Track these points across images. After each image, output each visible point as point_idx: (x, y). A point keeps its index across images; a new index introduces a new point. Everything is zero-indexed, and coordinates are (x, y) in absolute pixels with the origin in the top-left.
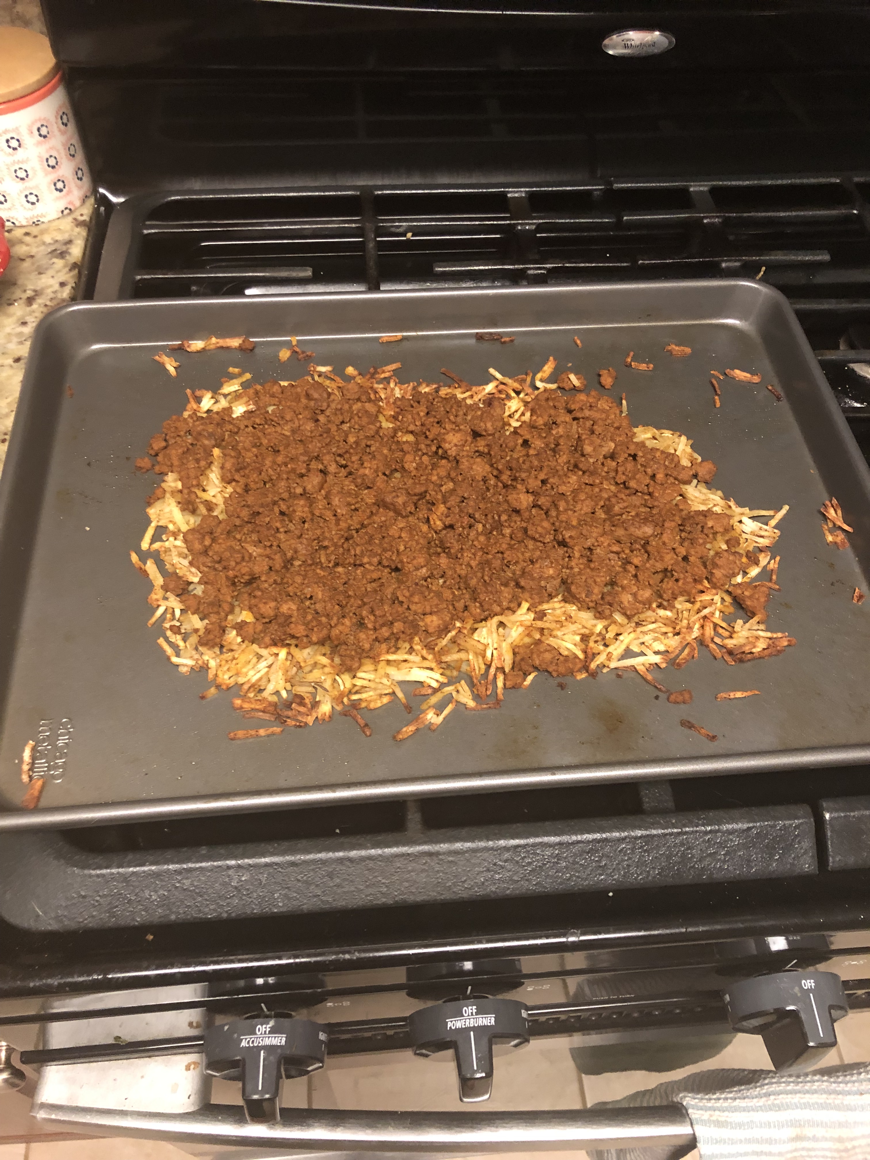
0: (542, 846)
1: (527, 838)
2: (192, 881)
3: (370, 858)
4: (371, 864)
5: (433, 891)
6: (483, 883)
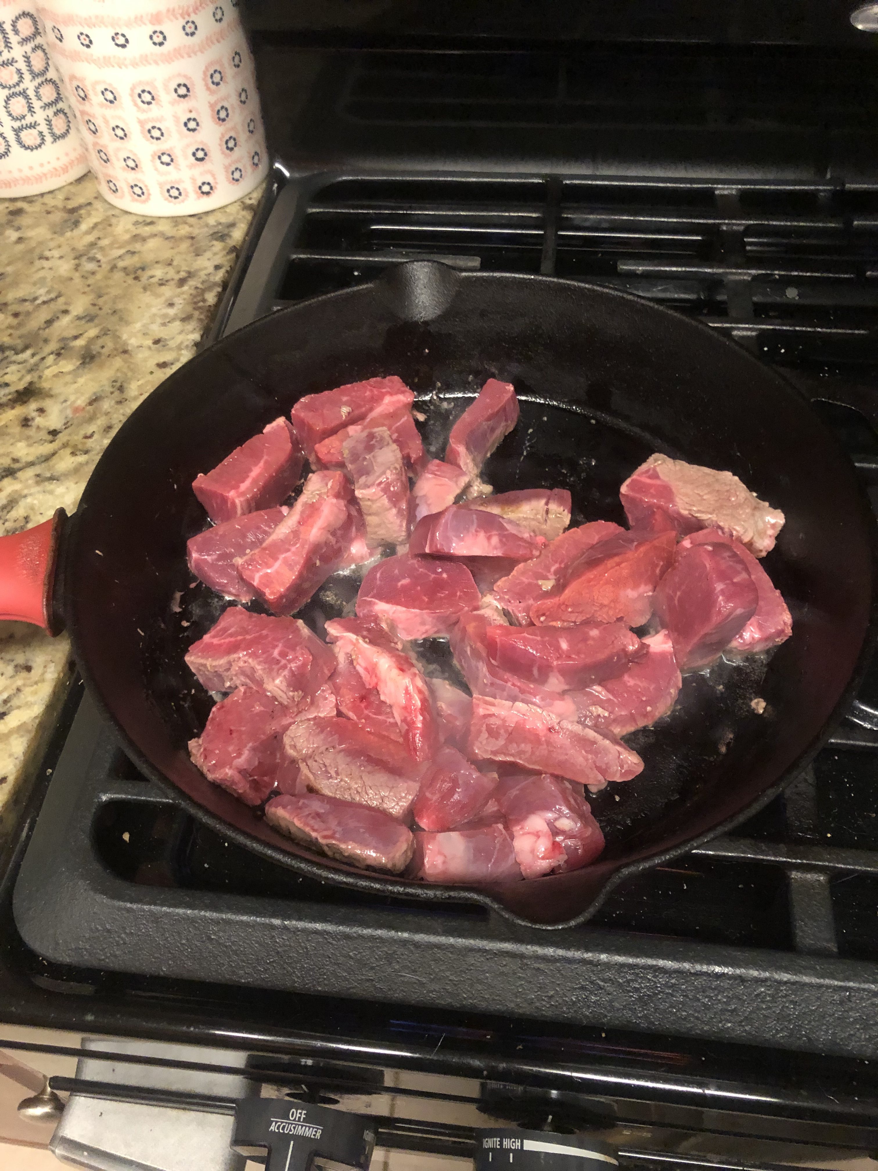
0: (656, 970)
1: (638, 957)
3: (439, 946)
4: (439, 954)
5: (511, 1001)
6: (574, 1003)
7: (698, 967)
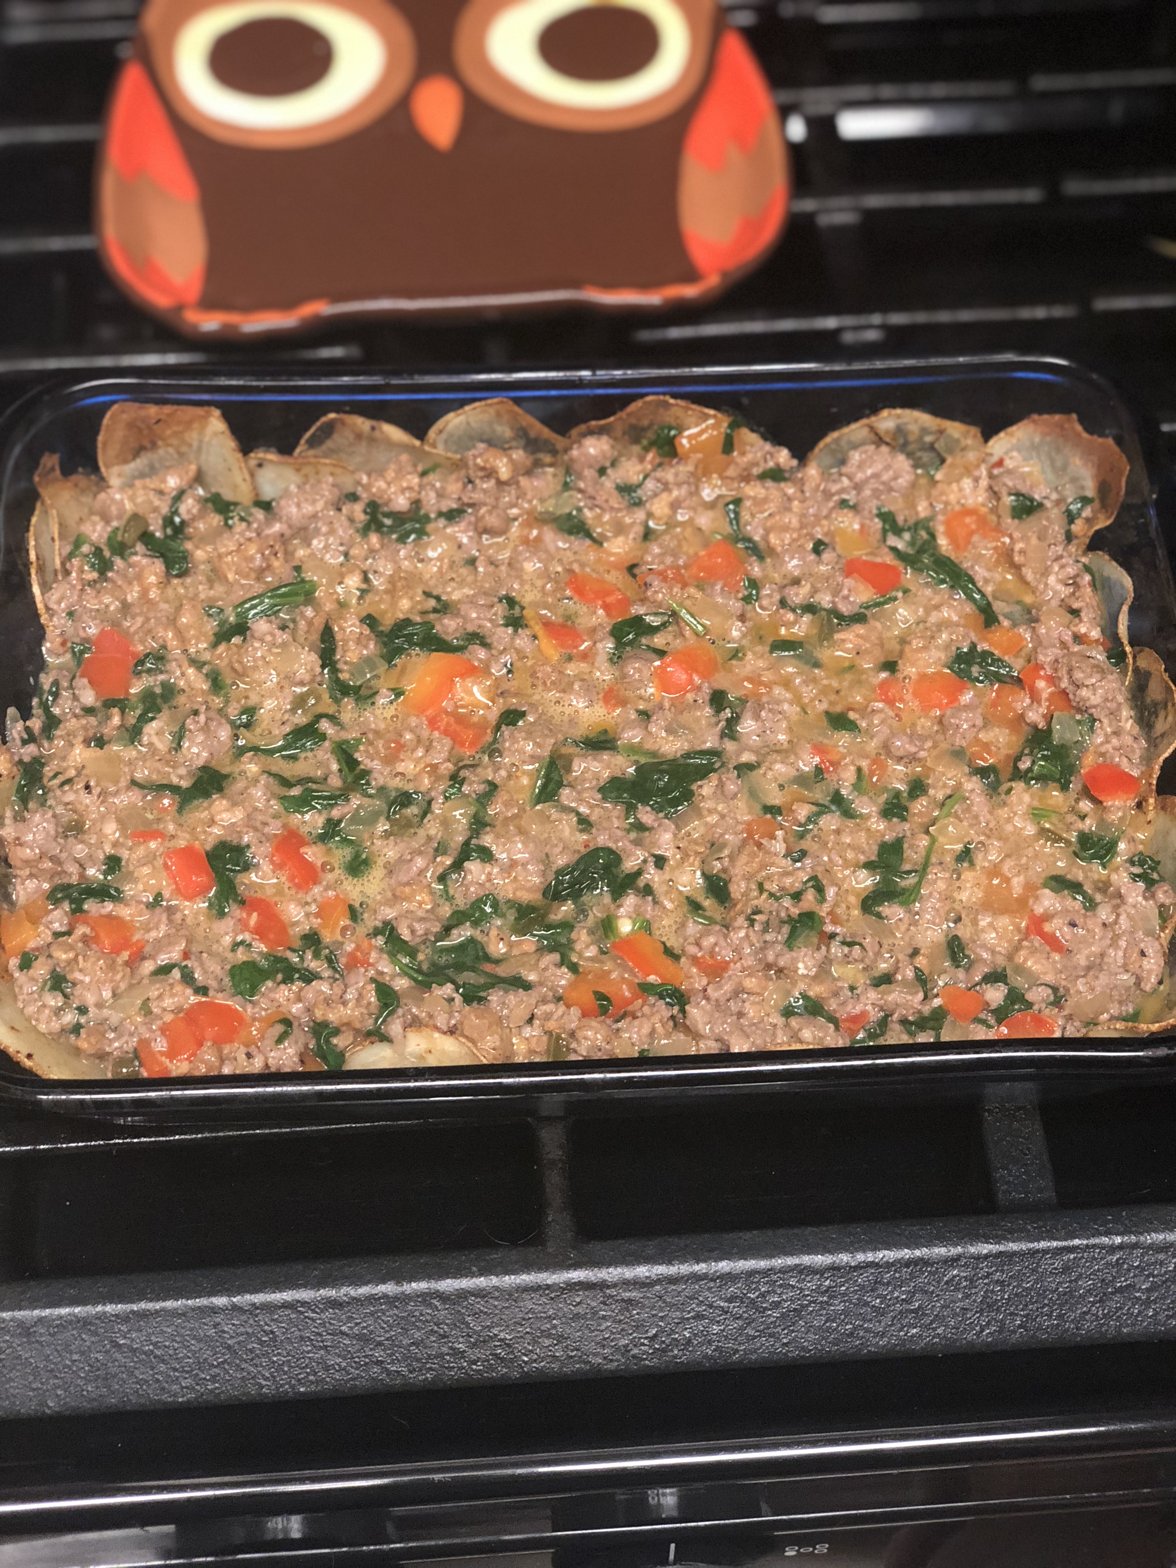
0: (801, 1272)
1: (772, 1256)
2: (149, 1335)
3: (477, 1293)
4: (479, 1304)
5: (595, 1355)
6: (689, 1341)
7: (860, 1257)
